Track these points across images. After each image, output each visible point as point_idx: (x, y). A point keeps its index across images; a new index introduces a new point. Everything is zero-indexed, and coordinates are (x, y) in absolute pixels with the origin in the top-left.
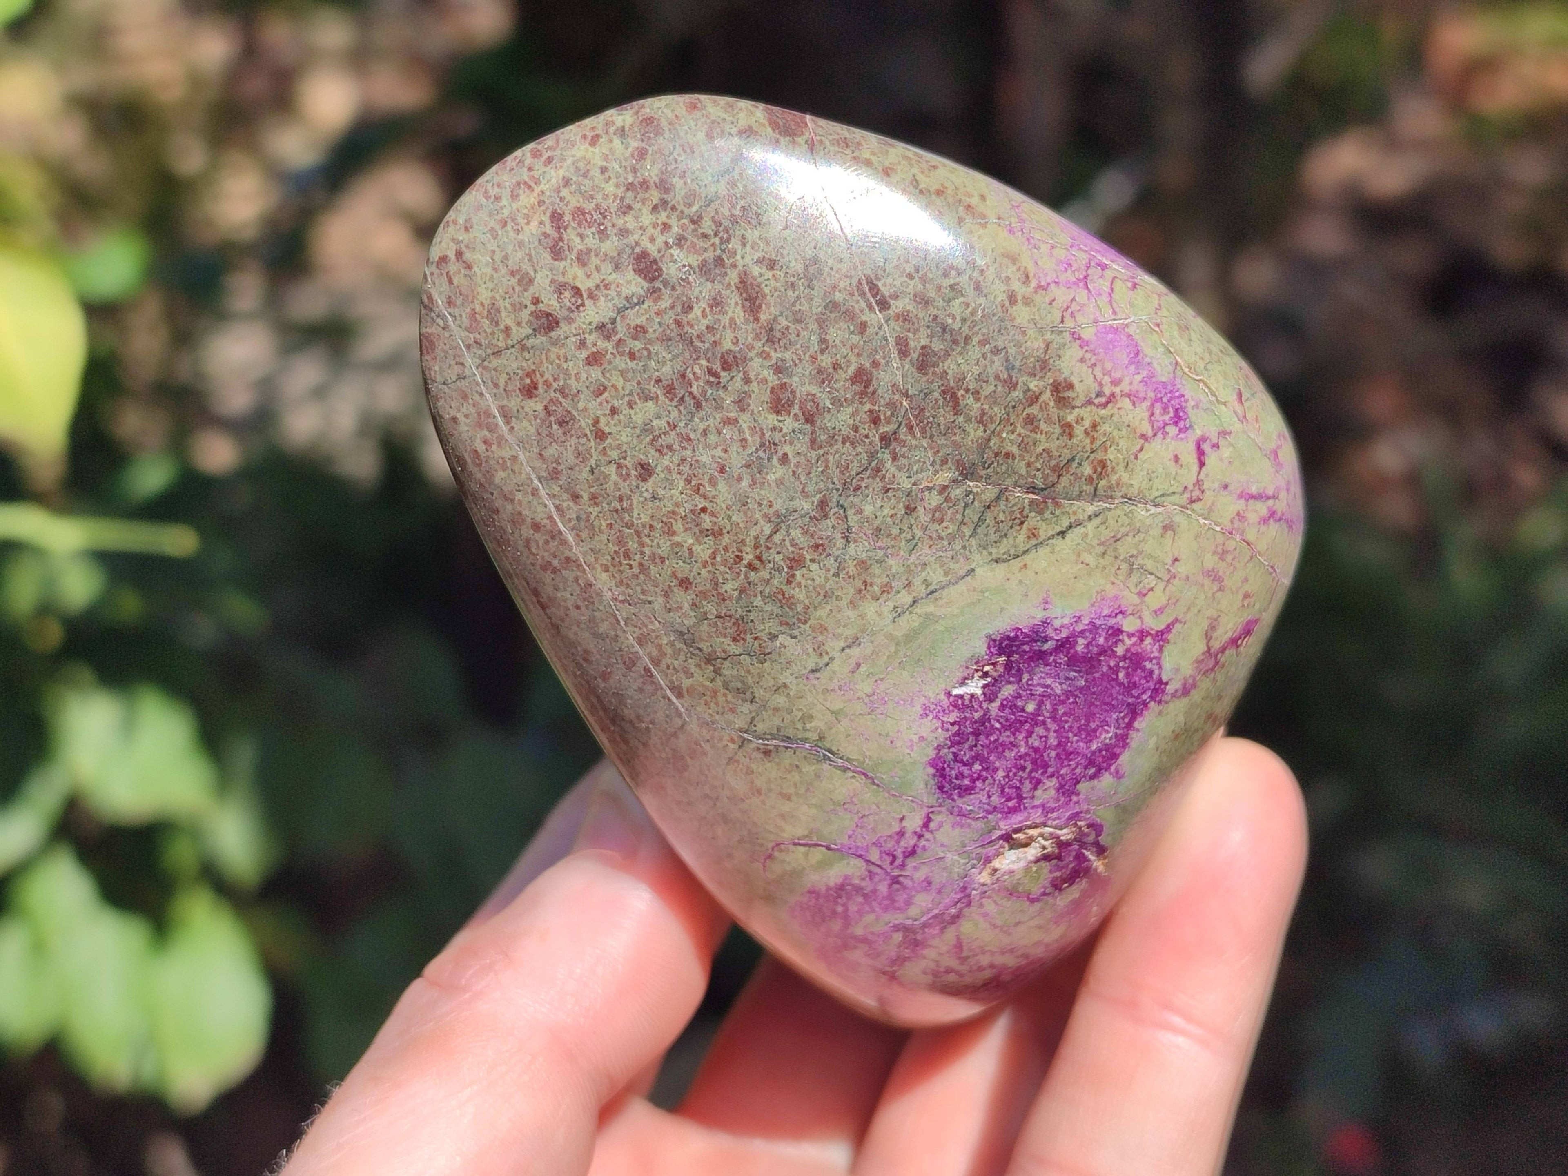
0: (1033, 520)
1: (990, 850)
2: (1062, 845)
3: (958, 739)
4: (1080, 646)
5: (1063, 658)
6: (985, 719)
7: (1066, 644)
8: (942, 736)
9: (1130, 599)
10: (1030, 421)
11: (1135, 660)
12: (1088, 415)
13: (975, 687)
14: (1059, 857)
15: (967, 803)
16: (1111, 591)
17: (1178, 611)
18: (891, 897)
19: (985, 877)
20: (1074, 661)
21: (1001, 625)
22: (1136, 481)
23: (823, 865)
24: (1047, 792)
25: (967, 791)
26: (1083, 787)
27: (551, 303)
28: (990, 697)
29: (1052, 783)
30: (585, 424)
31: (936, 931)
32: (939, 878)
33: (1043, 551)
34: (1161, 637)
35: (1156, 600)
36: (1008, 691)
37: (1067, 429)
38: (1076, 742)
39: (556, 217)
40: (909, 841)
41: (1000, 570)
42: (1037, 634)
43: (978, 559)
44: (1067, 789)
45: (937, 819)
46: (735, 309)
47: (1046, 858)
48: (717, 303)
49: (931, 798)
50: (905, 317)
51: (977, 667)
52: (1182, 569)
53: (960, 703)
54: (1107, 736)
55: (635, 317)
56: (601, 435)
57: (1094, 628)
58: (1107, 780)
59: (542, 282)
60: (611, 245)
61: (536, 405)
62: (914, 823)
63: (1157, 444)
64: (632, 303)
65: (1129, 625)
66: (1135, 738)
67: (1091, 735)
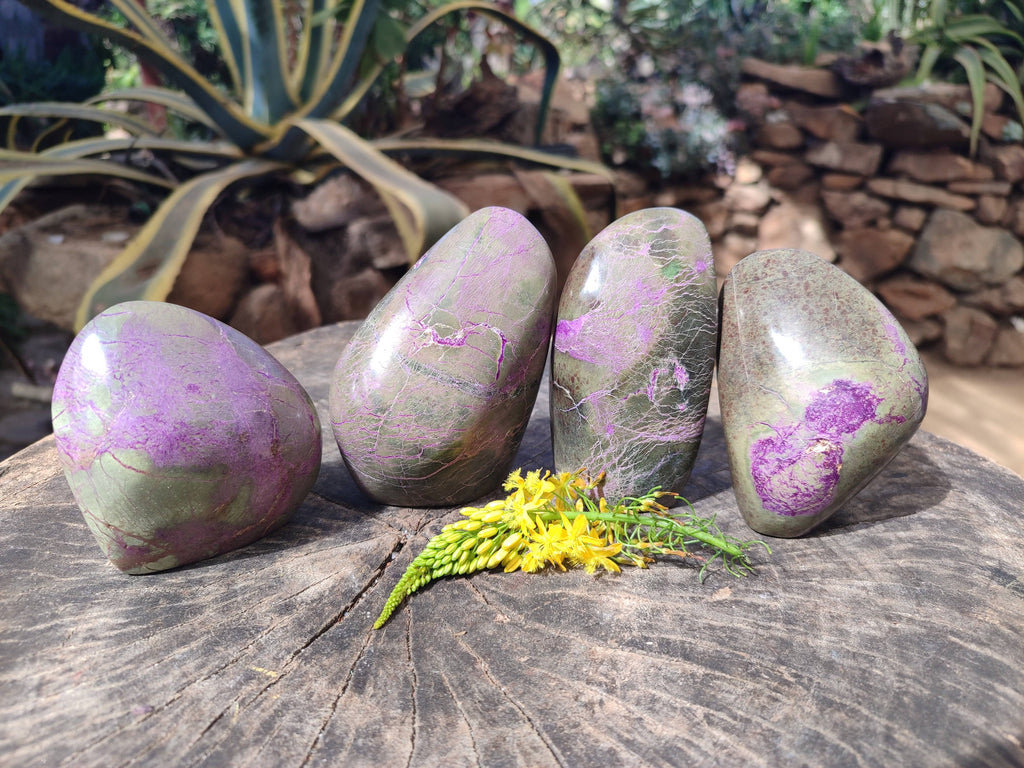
0: (857, 355)
1: (812, 442)
2: (832, 451)
3: (816, 404)
4: (857, 391)
5: (851, 393)
6: (824, 402)
7: (854, 389)
8: (812, 402)
9: (874, 386)
10: (864, 334)
11: (870, 404)
12: (880, 339)
13: (826, 392)
14: (829, 455)
15: (811, 424)
16: (870, 381)
17: (886, 397)
18: (780, 448)
19: (807, 451)
20: (854, 395)
21: (839, 378)
22: (886, 359)
23: (766, 431)
24: (833, 430)
25: (813, 420)
26: (843, 434)
27: (760, 275)
28: (829, 396)
29: (836, 428)
30: (756, 301)
31: (786, 464)
32: (795, 446)
33: (856, 364)
34: (879, 400)
35: (881, 390)
36: (834, 396)
37: (873, 340)
38: (846, 419)
39: (769, 261)
40: (792, 430)
41: (844, 364)
42: (847, 384)
43: (839, 358)
44: (839, 432)
45: (802, 426)
46: (802, 287)
47: (825, 453)
48: (798, 285)
49: (803, 419)
50: (842, 302)
51: (828, 386)
52: (891, 385)
53: (820, 394)
54: (855, 421)
55: (778, 282)
56: (758, 304)
57: (862, 388)
58: (850, 436)
59: (760, 271)
60: (779, 268)
61: (746, 295)
62: (795, 425)
63: (895, 354)
64: (778, 279)
65: (872, 392)
66: (862, 427)
67: (851, 419)
